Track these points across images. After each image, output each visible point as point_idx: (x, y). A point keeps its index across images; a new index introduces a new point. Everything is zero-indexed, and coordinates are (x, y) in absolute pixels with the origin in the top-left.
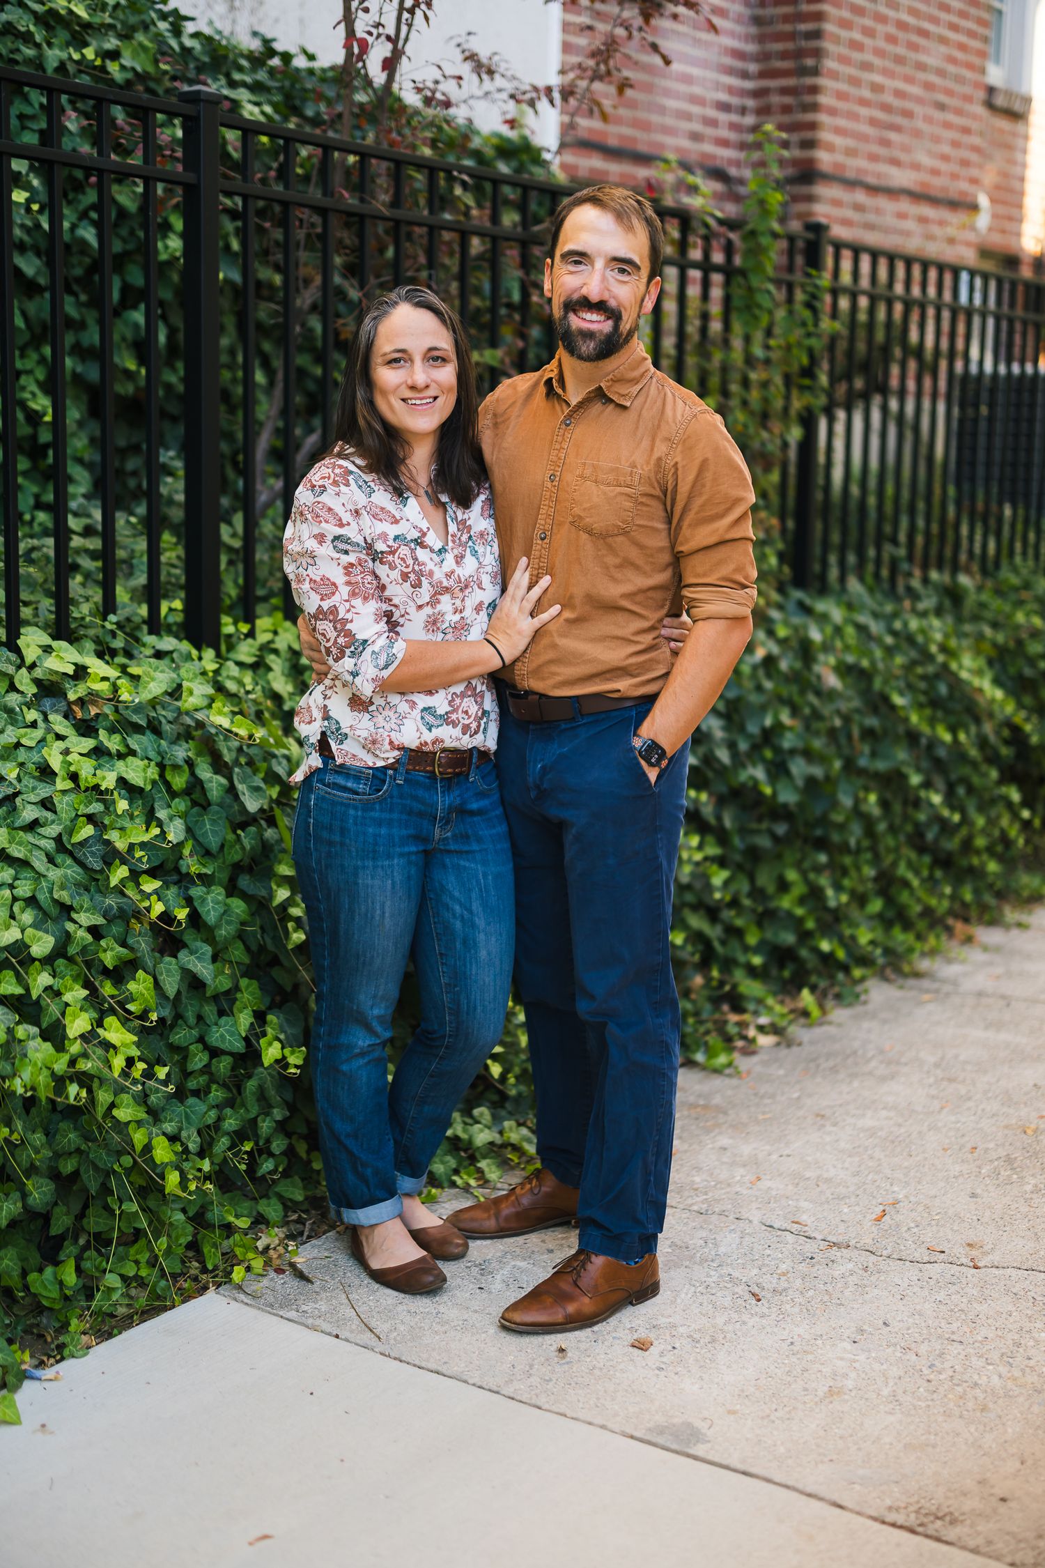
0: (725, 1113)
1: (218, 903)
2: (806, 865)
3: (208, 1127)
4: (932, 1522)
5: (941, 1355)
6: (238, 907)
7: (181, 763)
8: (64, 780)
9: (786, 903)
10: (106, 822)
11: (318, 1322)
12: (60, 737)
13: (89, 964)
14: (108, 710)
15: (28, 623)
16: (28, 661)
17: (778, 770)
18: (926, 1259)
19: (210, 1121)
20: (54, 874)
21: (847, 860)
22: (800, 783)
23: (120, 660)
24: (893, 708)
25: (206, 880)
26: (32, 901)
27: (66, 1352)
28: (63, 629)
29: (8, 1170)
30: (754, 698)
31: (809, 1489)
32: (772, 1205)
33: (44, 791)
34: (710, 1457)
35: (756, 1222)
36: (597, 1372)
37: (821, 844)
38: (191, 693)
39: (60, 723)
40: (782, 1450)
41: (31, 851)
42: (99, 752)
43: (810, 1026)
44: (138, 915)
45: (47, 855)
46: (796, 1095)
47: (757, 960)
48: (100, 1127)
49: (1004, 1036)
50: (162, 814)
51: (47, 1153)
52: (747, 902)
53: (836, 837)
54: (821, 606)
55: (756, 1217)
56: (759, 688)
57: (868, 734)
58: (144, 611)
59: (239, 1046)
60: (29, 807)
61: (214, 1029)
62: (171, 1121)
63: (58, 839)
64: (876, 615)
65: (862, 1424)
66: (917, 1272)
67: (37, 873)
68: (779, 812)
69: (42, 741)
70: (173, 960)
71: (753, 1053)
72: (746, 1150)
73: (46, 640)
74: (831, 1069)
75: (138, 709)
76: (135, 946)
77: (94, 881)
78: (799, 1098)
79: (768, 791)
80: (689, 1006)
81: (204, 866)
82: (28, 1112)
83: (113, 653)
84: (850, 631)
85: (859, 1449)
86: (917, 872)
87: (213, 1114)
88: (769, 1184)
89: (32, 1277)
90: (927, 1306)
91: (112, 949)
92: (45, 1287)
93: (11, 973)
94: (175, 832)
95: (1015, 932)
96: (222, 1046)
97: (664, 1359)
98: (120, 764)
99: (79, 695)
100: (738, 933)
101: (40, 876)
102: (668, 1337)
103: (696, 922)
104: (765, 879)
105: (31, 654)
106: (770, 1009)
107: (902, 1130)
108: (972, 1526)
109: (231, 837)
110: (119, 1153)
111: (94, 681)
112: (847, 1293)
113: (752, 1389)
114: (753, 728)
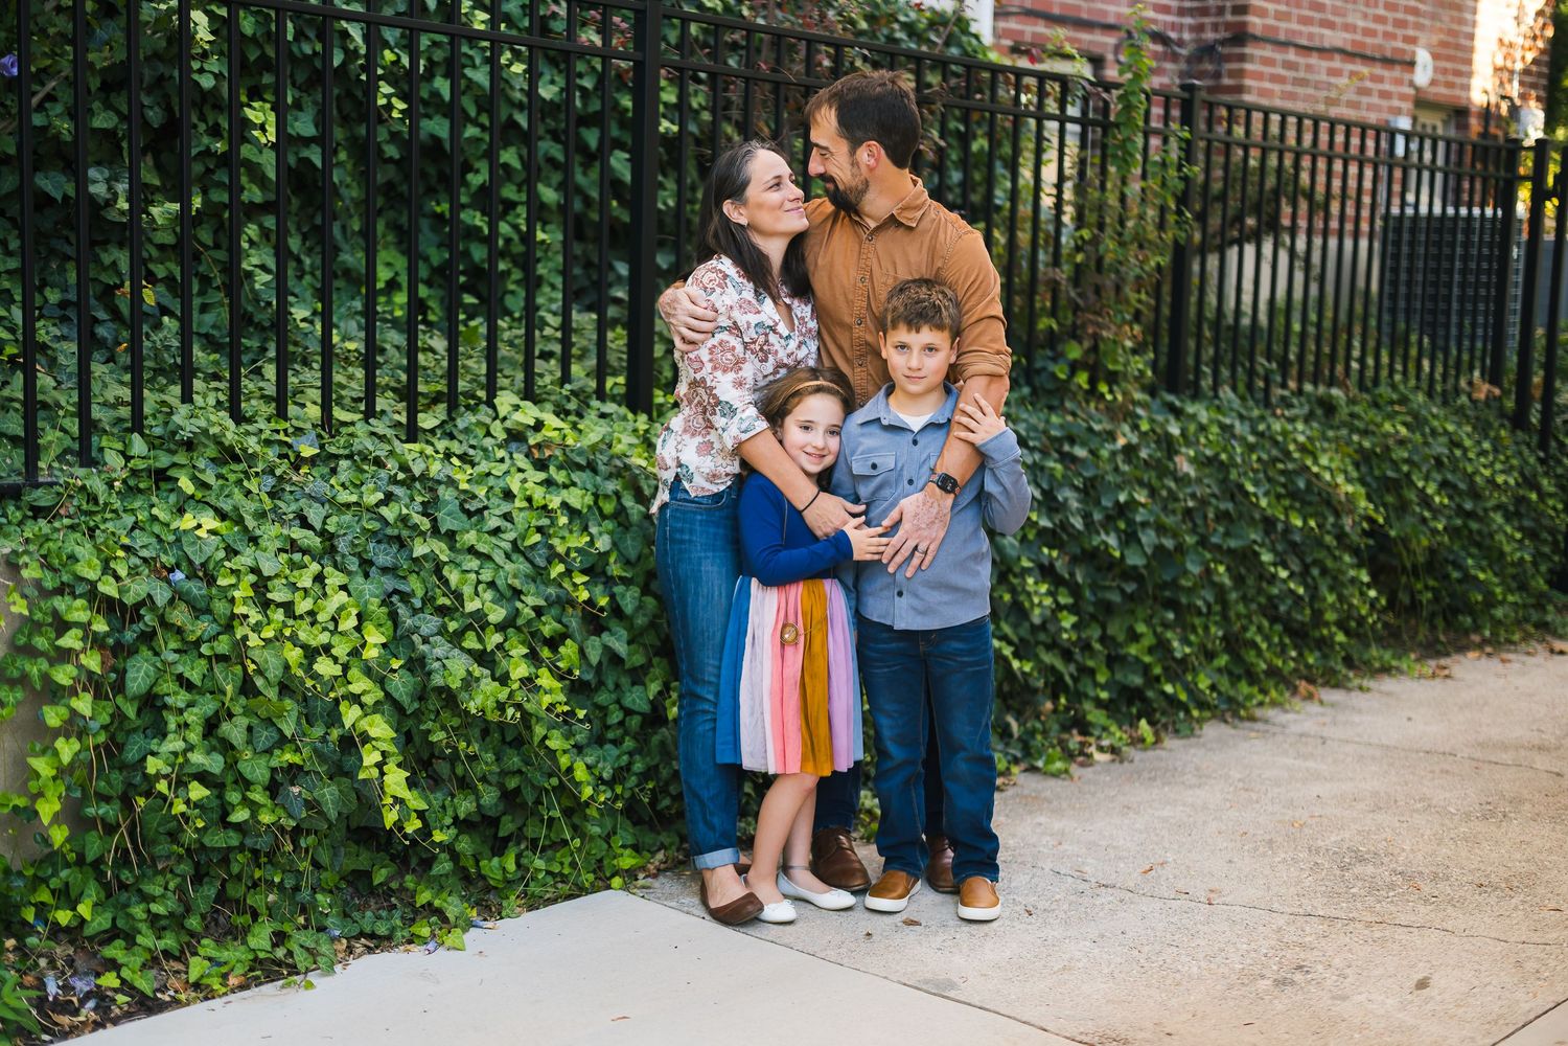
0: (1050, 803)
1: (634, 599)
2: (1155, 621)
3: (621, 766)
5: (1158, 953)
6: (650, 604)
7: (611, 494)
8: (521, 501)
9: (1133, 650)
10: (551, 532)
12: (520, 470)
13: (533, 635)
14: (558, 452)
15: (502, 389)
16: (501, 415)
17: (1130, 538)
18: (1172, 897)
20: (509, 567)
21: (1197, 621)
22: (1149, 551)
23: (572, 418)
24: (1246, 494)
25: (624, 581)
26: (492, 585)
27: (504, 915)
28: (529, 393)
29: (468, 780)
30: (1110, 478)
31: (1026, 1020)
32: (1064, 860)
33: (506, 507)
34: (960, 999)
35: (1046, 870)
37: (1172, 604)
38: (620, 441)
39: (522, 461)
40: (1013, 997)
41: (492, 549)
42: (549, 483)
43: (1145, 749)
44: (572, 602)
45: (505, 553)
46: (1113, 794)
47: (1104, 695)
48: (537, 755)
50: (594, 530)
51: (495, 769)
52: (1097, 646)
53: (1184, 600)
54: (1190, 409)
55: (1048, 866)
56: (1116, 469)
57: (1223, 516)
58: (593, 384)
59: (647, 709)
60: (494, 518)
61: (628, 694)
62: (591, 756)
63: (514, 543)
64: (1241, 417)
65: (1080, 988)
66: (1161, 905)
67: (497, 565)
68: (1131, 574)
69: (507, 472)
70: (597, 639)
71: (1091, 765)
72: (1057, 825)
73: (516, 400)
74: (1150, 779)
75: (581, 452)
76: (568, 624)
77: (539, 575)
78: (1114, 796)
79: (1117, 554)
80: (1038, 725)
81: (625, 572)
83: (567, 413)
84: (1215, 429)
85: (1072, 1001)
86: (1267, 638)
87: (625, 758)
88: (1067, 847)
89: (483, 862)
90: (1160, 925)
91: (550, 624)
92: (493, 872)
93: (474, 634)
94: (603, 543)
95: (1356, 694)
96: (634, 708)
98: (564, 492)
99: (537, 441)
100: (1092, 672)
101: (499, 567)
103: (1048, 658)
104: (1115, 629)
105: (503, 411)
106: (1113, 734)
107: (1191, 820)
109: (646, 551)
110: (550, 775)
111: (548, 431)
112: (1100, 914)
113: (1004, 964)
114: (1107, 502)
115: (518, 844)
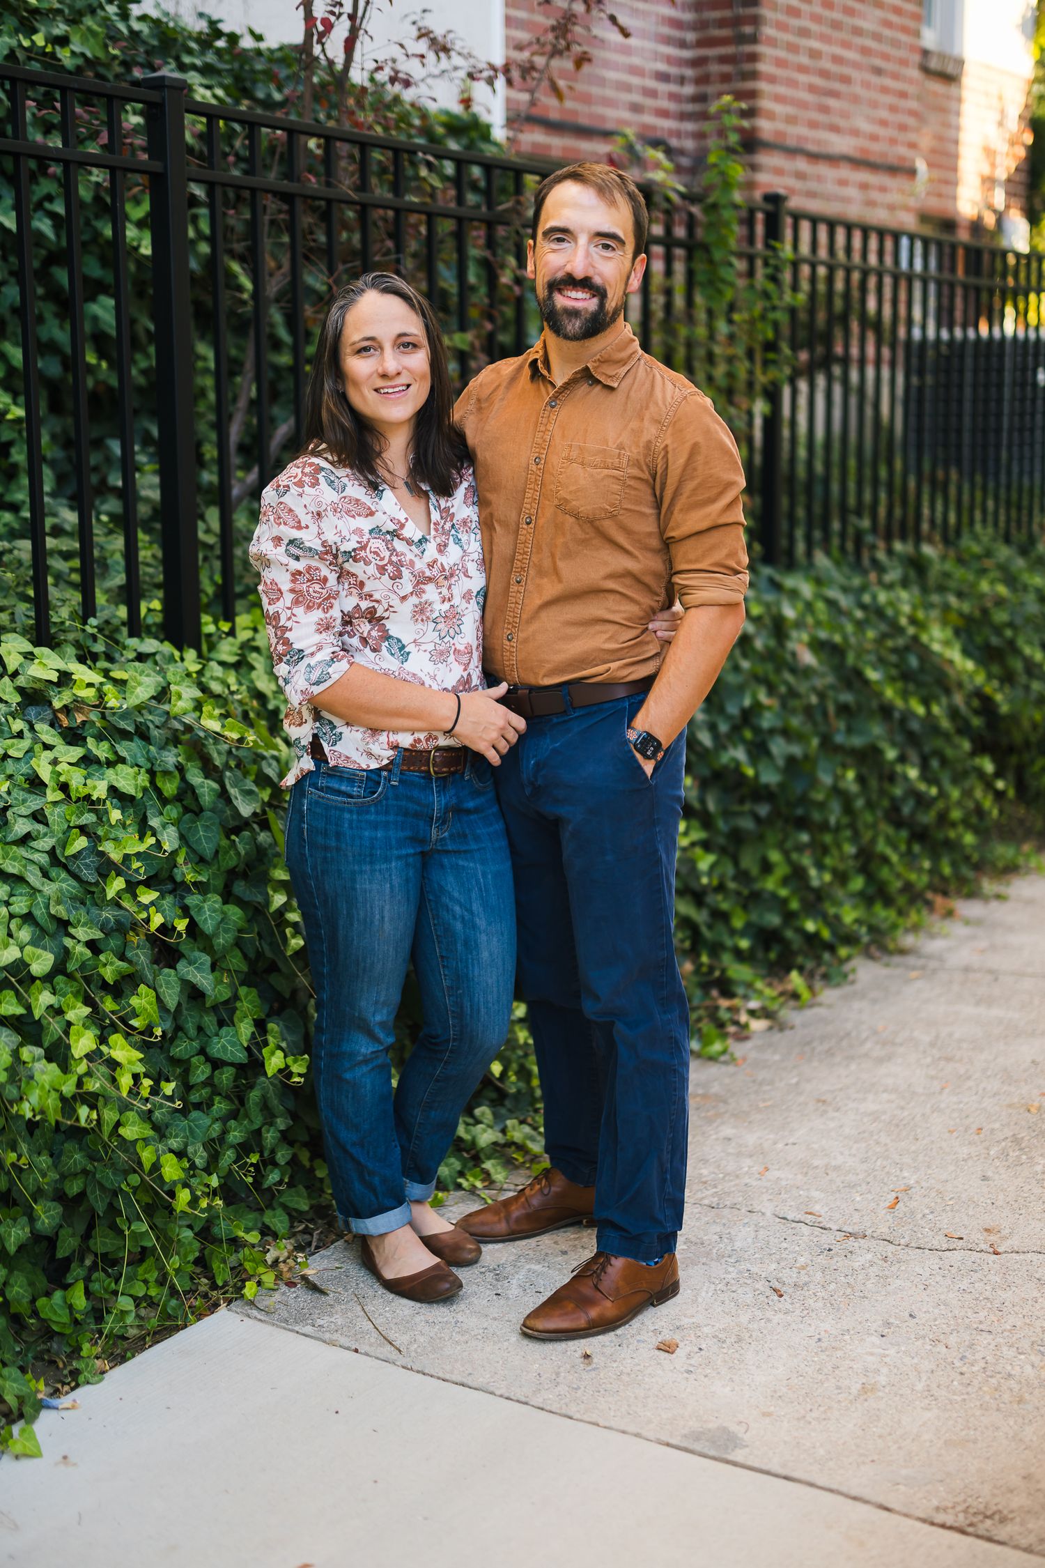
0: (725, 1102)
1: (215, 911)
2: (789, 845)
3: (213, 1140)
4: (982, 1522)
5: (971, 1346)
6: (234, 914)
7: (172, 769)
8: (54, 791)
9: (770, 884)
10: (100, 832)
11: (335, 1336)
12: (47, 747)
13: (88, 980)
14: (94, 716)
15: (6, 629)
16: (11, 669)
17: (759, 750)
18: (945, 1246)
19: (214, 1135)
20: (49, 889)
21: (828, 838)
22: (781, 762)
23: (102, 664)
24: (866, 682)
25: (201, 887)
26: (28, 918)
27: (81, 1379)
28: (43, 635)
29: (14, 1194)
30: (733, 680)
31: (854, 1493)
32: (784, 1196)
33: (34, 803)
34: (749, 1463)
35: (768, 1214)
36: (625, 1378)
37: (802, 823)
38: (180, 697)
39: (47, 733)
40: (822, 1452)
41: (25, 866)
42: (87, 761)
43: (800, 1008)
44: (135, 927)
45: (41, 869)
46: (794, 1081)
47: (744, 944)
48: (105, 1146)
49: (996, 1012)
50: (154, 822)
51: (54, 1176)
52: (732, 885)
53: (816, 816)
54: (790, 582)
55: (769, 1209)
56: (737, 669)
57: (844, 709)
58: (123, 612)
59: (242, 1057)
60: (21, 820)
61: (215, 1039)
62: (176, 1136)
63: (52, 853)
64: (845, 590)
65: (899, 1422)
66: (937, 1261)
67: (32, 888)
68: (760, 793)
69: (30, 751)
70: (172, 971)
71: (746, 1038)
72: (751, 1139)
73: (27, 646)
74: (827, 1052)
75: (125, 715)
76: (135, 959)
77: (90, 895)
78: (797, 1084)
79: (750, 772)
81: (200, 874)
82: (31, 1134)
83: (95, 657)
84: (820, 606)
85: (900, 1448)
86: (895, 847)
87: (217, 1127)
88: (777, 1174)
89: (41, 1302)
90: (951, 1295)
91: (112, 964)
92: (55, 1313)
93: (12, 993)
94: (170, 841)
95: (994, 904)
96: (224, 1058)
97: (692, 1361)
98: (110, 773)
99: (64, 702)
100: (724, 917)
101: (35, 891)
102: (693, 1338)
103: (686, 907)
104: (749, 862)
105: (12, 662)
106: (759, 993)
107: (906, 1113)
108: (1022, 1524)
109: (225, 843)
110: (126, 1173)
111: (79, 688)
112: (869, 1285)
113: (785, 1390)
114: (732, 709)
115: (82, 1260)
